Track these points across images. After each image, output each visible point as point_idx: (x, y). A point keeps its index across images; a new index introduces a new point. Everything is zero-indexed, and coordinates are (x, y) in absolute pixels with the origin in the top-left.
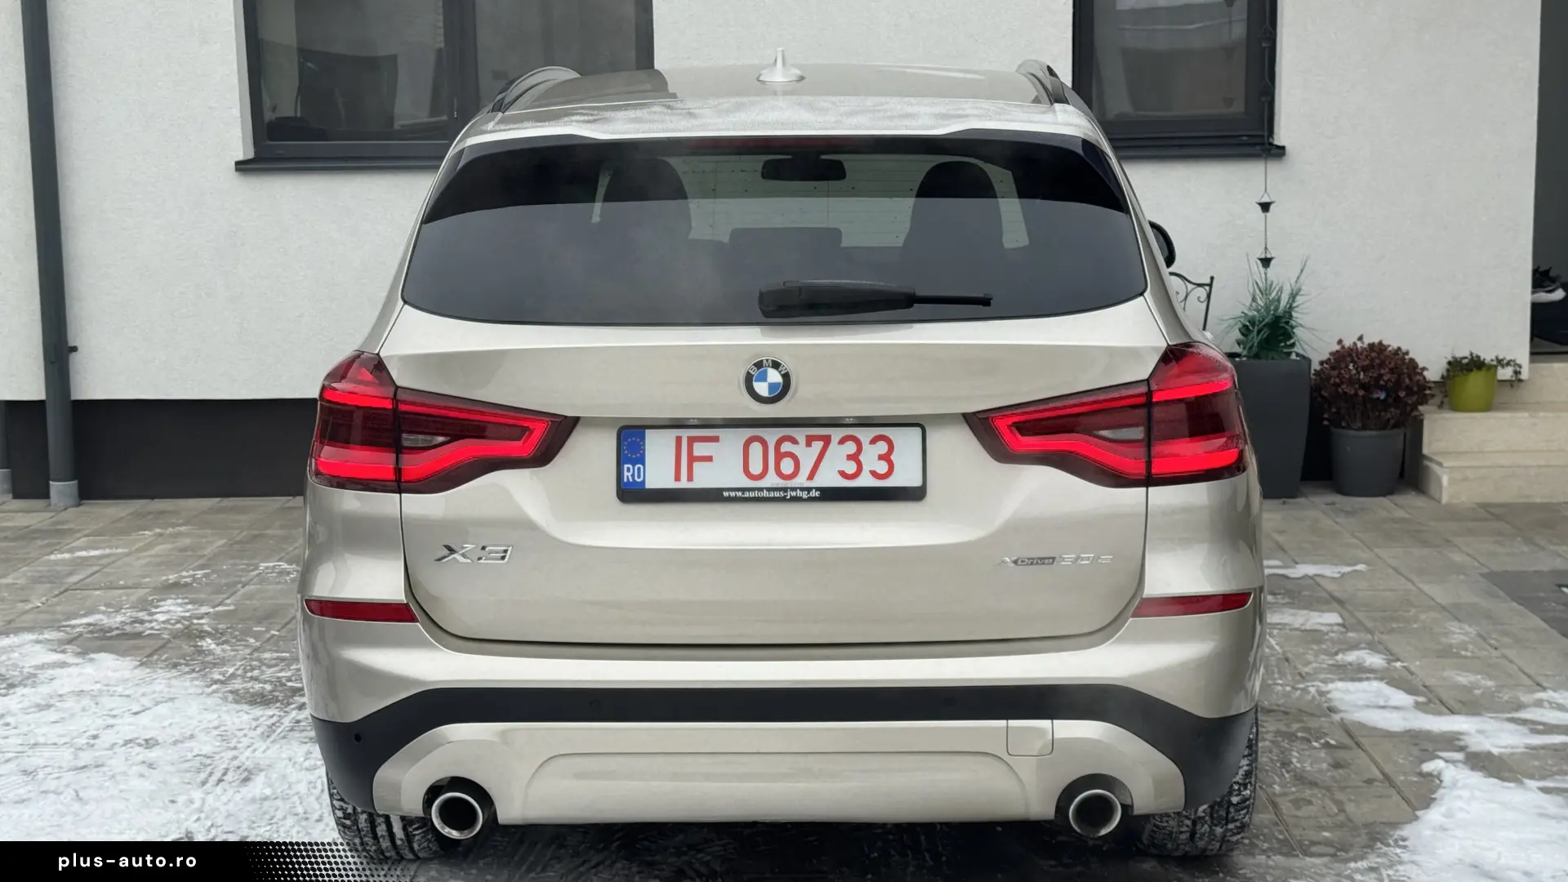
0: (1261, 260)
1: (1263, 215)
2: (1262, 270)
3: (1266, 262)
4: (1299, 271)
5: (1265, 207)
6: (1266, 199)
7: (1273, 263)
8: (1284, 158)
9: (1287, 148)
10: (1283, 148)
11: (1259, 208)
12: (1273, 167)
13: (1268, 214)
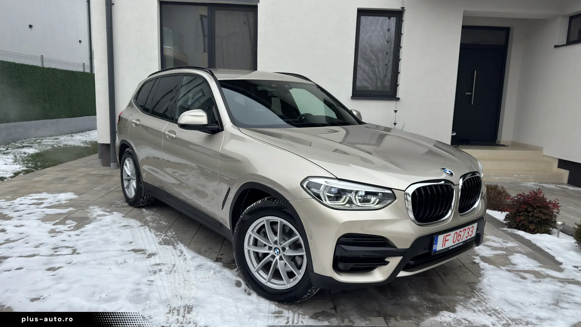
0: (394, 123)
1: (395, 113)
2: (394, 126)
3: (395, 124)
4: (403, 127)
5: (396, 111)
6: (396, 110)
7: (397, 124)
8: (399, 101)
9: (400, 99)
10: (399, 98)
11: (394, 112)
12: (398, 103)
13: (396, 113)
